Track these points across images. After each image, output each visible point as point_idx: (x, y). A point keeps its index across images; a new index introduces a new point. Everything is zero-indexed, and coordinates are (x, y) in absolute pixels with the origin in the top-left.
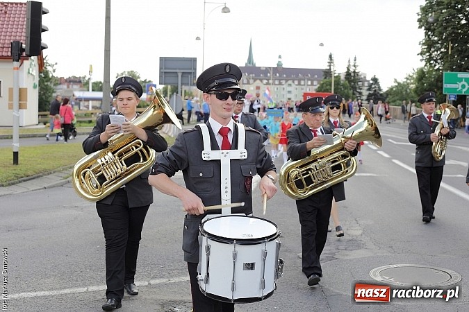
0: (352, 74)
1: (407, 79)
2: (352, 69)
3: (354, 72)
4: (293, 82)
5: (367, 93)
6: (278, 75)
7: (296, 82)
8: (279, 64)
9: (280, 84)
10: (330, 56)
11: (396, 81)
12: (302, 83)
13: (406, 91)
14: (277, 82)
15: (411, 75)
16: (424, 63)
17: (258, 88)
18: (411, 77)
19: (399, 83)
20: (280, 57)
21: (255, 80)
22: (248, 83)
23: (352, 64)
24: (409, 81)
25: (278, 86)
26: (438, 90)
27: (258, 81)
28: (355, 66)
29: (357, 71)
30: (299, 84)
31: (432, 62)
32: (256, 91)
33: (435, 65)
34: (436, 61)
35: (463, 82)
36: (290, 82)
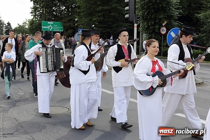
1: (24, 24)
5: (5, 30)
11: (18, 24)
13: (23, 29)
15: (25, 22)
16: (33, 17)
18: (25, 23)
19: (20, 26)
24: (24, 25)
26: (39, 29)
31: (36, 17)
33: (38, 18)
34: (38, 16)
35: (50, 26)
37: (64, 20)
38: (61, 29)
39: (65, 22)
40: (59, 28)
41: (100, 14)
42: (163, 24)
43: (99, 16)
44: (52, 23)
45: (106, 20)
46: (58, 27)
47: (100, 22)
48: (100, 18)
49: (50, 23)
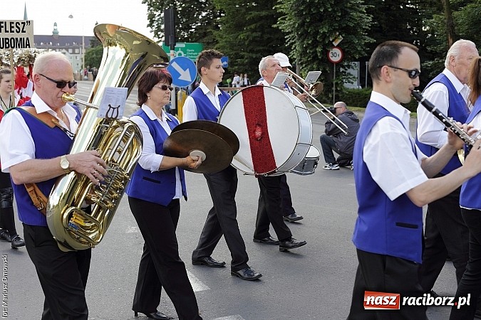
4: (68, 51)
6: (51, 43)
7: (70, 51)
8: (55, 32)
12: (77, 51)
30: (74, 53)
35: (180, 51)
36: (64, 51)
37: (205, 39)
39: (208, 43)
41: (253, 26)
42: (334, 43)
43: (253, 31)
44: (183, 45)
45: (266, 37)
46: (196, 54)
47: (254, 41)
48: (254, 34)
49: (178, 45)
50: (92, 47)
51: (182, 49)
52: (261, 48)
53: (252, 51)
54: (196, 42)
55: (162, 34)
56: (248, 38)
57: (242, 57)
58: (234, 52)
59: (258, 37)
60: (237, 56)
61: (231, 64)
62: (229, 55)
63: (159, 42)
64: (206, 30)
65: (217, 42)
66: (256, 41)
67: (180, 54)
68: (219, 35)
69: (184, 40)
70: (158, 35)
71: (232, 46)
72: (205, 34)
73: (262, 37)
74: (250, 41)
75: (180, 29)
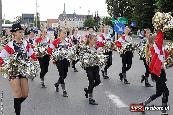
0: (97, 17)
2: (97, 15)
3: (97, 16)
4: (79, 20)
5: (102, 23)
6: (73, 17)
7: (80, 20)
8: (74, 13)
9: (74, 21)
10: (89, 11)
12: (82, 20)
14: (73, 20)
16: (109, 14)
17: (66, 22)
20: (75, 11)
21: (65, 19)
22: (62, 20)
23: (97, 13)
25: (73, 21)
27: (66, 20)
28: (97, 14)
29: (98, 16)
30: (81, 21)
32: (65, 23)
35: (118, 21)
36: (77, 20)
37: (128, 16)
38: (126, 22)
39: (129, 18)
40: (125, 22)
41: (145, 12)
43: (146, 13)
44: (120, 18)
47: (146, 17)
48: (146, 15)
49: (118, 18)
50: (87, 19)
51: (119, 20)
52: (148, 20)
53: (145, 21)
54: (124, 17)
55: (112, 14)
56: (143, 16)
57: (141, 23)
58: (138, 21)
59: (147, 16)
60: (139, 22)
61: (137, 25)
62: (137, 22)
63: (111, 17)
64: (128, 13)
65: (132, 17)
66: (147, 17)
67: (118, 22)
68: (133, 15)
69: (120, 16)
70: (111, 15)
71: (138, 19)
72: (128, 14)
73: (149, 15)
74: (144, 17)
75: (119, 12)
